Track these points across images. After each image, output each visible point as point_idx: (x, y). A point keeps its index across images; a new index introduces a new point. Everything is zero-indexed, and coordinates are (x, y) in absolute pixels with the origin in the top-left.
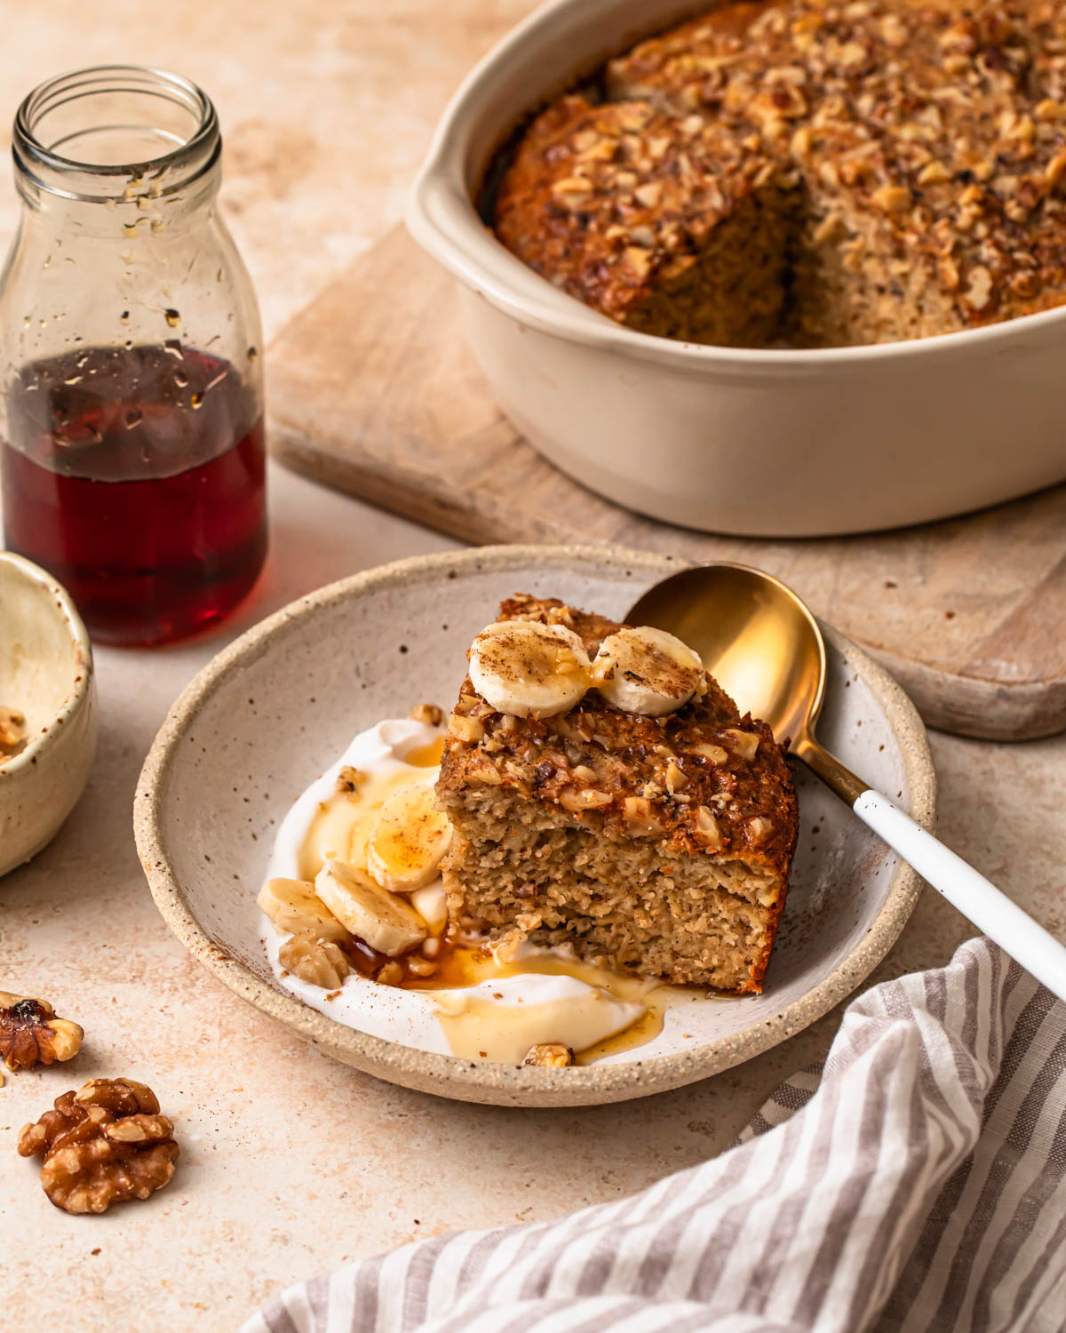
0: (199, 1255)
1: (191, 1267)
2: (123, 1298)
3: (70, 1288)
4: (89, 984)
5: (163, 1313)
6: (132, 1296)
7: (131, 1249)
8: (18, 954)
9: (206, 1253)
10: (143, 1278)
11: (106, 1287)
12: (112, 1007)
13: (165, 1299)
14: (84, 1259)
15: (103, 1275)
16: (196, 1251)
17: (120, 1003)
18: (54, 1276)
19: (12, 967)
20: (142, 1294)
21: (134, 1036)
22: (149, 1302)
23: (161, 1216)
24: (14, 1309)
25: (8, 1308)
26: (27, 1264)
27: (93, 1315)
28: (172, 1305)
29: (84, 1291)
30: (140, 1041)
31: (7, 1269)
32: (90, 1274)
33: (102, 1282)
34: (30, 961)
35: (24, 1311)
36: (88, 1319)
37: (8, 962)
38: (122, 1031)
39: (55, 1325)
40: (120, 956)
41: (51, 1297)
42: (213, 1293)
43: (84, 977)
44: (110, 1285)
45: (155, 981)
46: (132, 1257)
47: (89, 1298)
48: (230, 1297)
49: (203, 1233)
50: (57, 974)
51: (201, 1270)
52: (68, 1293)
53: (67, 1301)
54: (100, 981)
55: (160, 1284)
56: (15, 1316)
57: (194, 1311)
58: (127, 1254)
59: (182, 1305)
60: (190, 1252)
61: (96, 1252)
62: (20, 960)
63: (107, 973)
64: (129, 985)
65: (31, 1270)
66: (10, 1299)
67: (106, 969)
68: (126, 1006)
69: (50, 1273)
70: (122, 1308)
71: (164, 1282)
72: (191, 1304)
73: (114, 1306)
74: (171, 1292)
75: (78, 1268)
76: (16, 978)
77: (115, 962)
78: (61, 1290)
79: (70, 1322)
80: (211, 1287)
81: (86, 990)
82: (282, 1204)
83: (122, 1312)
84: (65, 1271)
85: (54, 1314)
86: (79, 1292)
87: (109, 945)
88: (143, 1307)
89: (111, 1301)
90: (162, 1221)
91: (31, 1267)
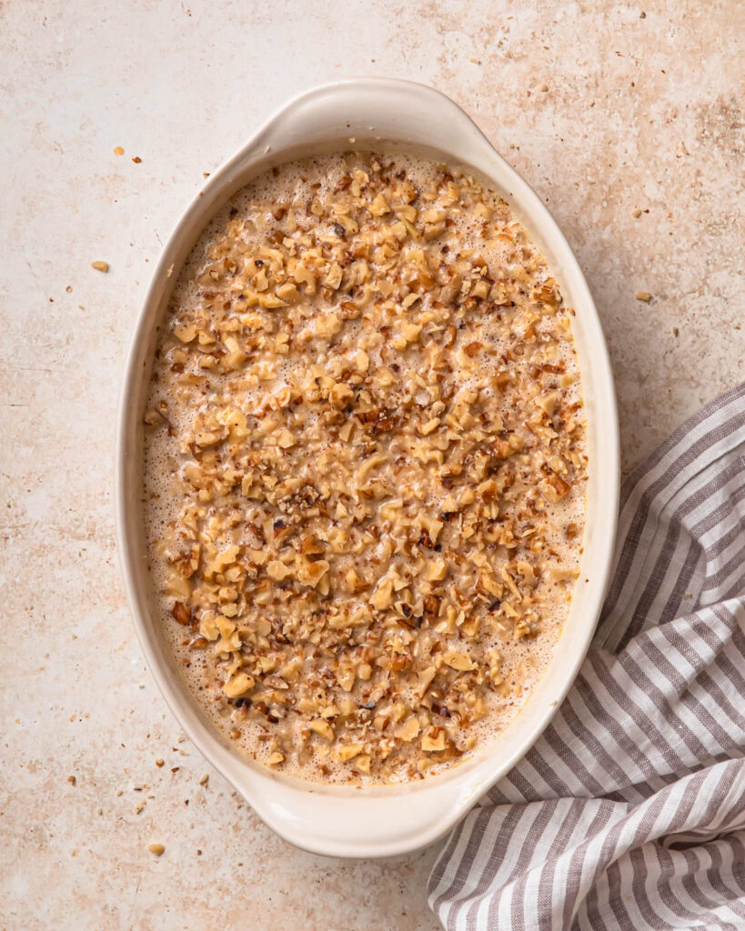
1: (139, 758)
2: (105, 782)
4: (64, 542)
6: (110, 781)
9: (147, 748)
10: (114, 767)
11: (95, 775)
12: (79, 560)
13: (127, 782)
15: (93, 767)
19: (20, 529)
20: (115, 779)
21: (94, 584)
24: (48, 792)
25: (45, 792)
26: (51, 760)
27: (90, 795)
30: (97, 587)
31: (41, 764)
32: (86, 766)
36: (88, 798)
37: (17, 525)
38: (86, 579)
39: (70, 803)
42: (152, 777)
44: (97, 774)
45: (102, 537)
46: (107, 752)
48: (161, 780)
54: (71, 539)
55: (123, 772)
56: (49, 797)
58: (104, 751)
60: (138, 748)
62: (24, 523)
63: (74, 532)
64: (87, 541)
66: (46, 785)
69: (64, 765)
70: (105, 790)
71: (125, 770)
73: (101, 788)
74: (130, 777)
75: (79, 762)
77: (78, 523)
79: (78, 801)
80: (151, 773)
83: (105, 793)
89: (99, 785)
91: (54, 762)
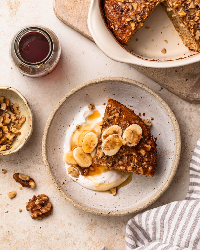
0: (57, 228)
1: (56, 231)
2: (45, 237)
3: (37, 236)
4: (35, 165)
5: (52, 241)
6: (47, 237)
7: (46, 227)
8: (22, 157)
10: (48, 233)
11: (42, 235)
13: (52, 238)
14: (39, 229)
16: (56, 227)
17: (40, 169)
18: (34, 233)
19: (21, 161)
20: (48, 237)
21: (43, 177)
22: (50, 238)
23: (50, 220)
24: (28, 240)
25: (27, 240)
26: (29, 230)
27: (41, 241)
28: (53, 239)
29: (39, 236)
31: (26, 231)
32: (40, 232)
33: (42, 234)
34: (24, 159)
35: (30, 240)
36: (40, 242)
37: (20, 159)
38: (41, 176)
39: (35, 243)
40: (40, 158)
41: (34, 238)
43: (33, 163)
44: (43, 235)
47: (40, 238)
48: (62, 237)
49: (57, 223)
50: (29, 162)
51: (57, 231)
52: (36, 236)
53: (36, 238)
54: (37, 164)
56: (28, 242)
57: (57, 240)
58: (45, 228)
59: (55, 239)
60: (55, 227)
61: (40, 228)
62: (23, 159)
63: (38, 162)
64: (42, 165)
65: (30, 232)
66: (27, 238)
67: (37, 161)
68: (41, 170)
69: (33, 232)
70: (45, 240)
71: (52, 234)
72: (56, 239)
74: (53, 236)
75: (38, 231)
76: (22, 163)
77: (39, 159)
78: (35, 236)
79: (37, 243)
80: (59, 235)
81: (34, 166)
82: (70, 216)
83: (45, 241)
84: (36, 232)
85: (35, 241)
86: (38, 236)
87: (37, 155)
88: (48, 239)
89: (43, 238)
90: (51, 220)
91: (30, 231)
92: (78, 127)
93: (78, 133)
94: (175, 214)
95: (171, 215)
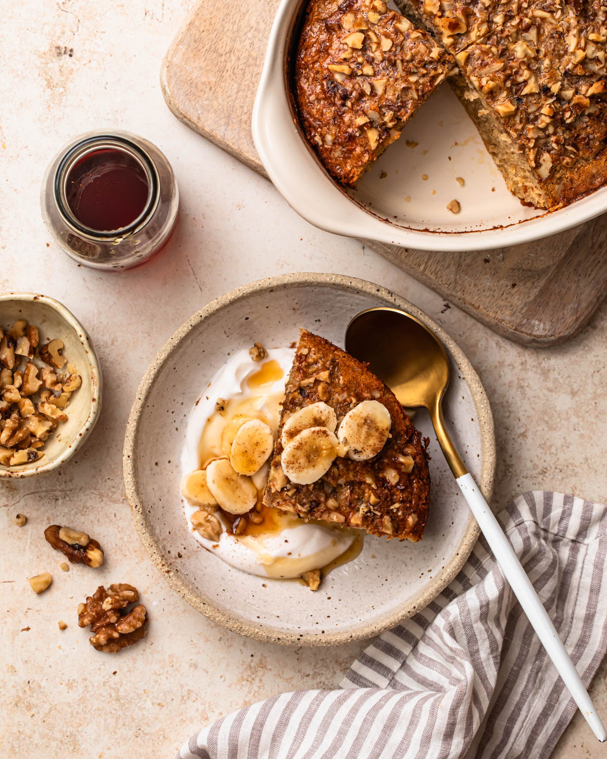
0: (159, 675)
1: (156, 682)
2: (128, 699)
3: (105, 694)
4: (103, 504)
5: (145, 708)
6: (131, 699)
7: (129, 671)
8: (69, 483)
9: (162, 674)
10: (135, 688)
11: (120, 694)
12: (114, 519)
13: (145, 700)
14: (110, 677)
15: (119, 687)
16: (158, 673)
17: (118, 517)
18: (97, 687)
19: (68, 493)
20: (136, 698)
21: (125, 539)
22: (139, 703)
23: (142, 652)
24: (82, 705)
25: (79, 705)
26: (85, 679)
27: (115, 710)
28: (148, 704)
29: (111, 696)
30: (128, 542)
31: (77, 682)
32: (113, 686)
33: (118, 691)
34: (75, 489)
35: (86, 707)
36: (114, 712)
37: (65, 489)
38: (119, 535)
39: (99, 715)
40: (116, 485)
41: (97, 699)
42: (166, 697)
43: (100, 500)
44: (122, 693)
46: (130, 675)
47: (113, 700)
48: (173, 700)
49: (160, 662)
50: (88, 497)
51: (160, 684)
52: (104, 696)
53: (104, 701)
54: (108, 503)
55: (143, 692)
56: (82, 710)
57: (158, 708)
58: (128, 674)
59: (153, 704)
60: (155, 673)
61: (115, 673)
62: (71, 488)
63: (111, 497)
64: (121, 505)
65: (88, 683)
66: (80, 700)
67: (110, 494)
68: (120, 519)
69: (96, 685)
70: (128, 706)
71: (145, 691)
72: (156, 703)
73: (124, 704)
74: (147, 696)
75: (108, 682)
76: (70, 500)
77: (114, 490)
78: (101, 695)
79: (106, 714)
80: (165, 693)
81: (102, 508)
82: (194, 644)
83: (127, 708)
84: (102, 684)
85: (99, 709)
86: (109, 696)
87: (111, 478)
88: (136, 705)
89: (123, 702)
90: (142, 654)
91: (88, 682)
92: (221, 405)
93: (219, 421)
94: (286, 725)
95: (277, 728)
